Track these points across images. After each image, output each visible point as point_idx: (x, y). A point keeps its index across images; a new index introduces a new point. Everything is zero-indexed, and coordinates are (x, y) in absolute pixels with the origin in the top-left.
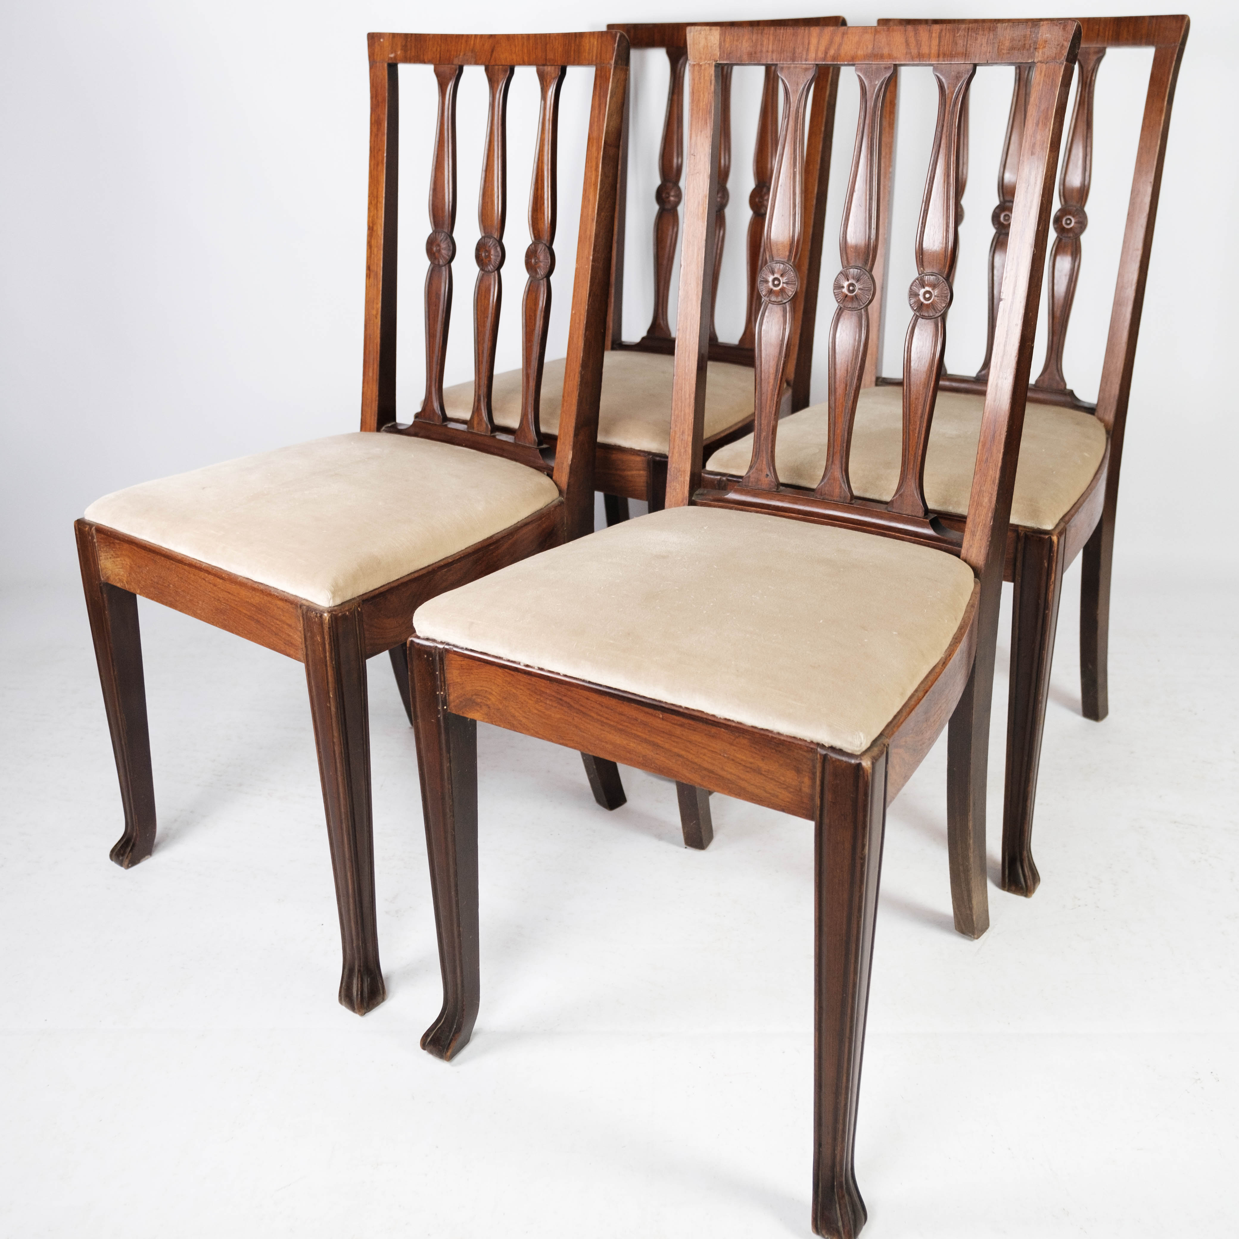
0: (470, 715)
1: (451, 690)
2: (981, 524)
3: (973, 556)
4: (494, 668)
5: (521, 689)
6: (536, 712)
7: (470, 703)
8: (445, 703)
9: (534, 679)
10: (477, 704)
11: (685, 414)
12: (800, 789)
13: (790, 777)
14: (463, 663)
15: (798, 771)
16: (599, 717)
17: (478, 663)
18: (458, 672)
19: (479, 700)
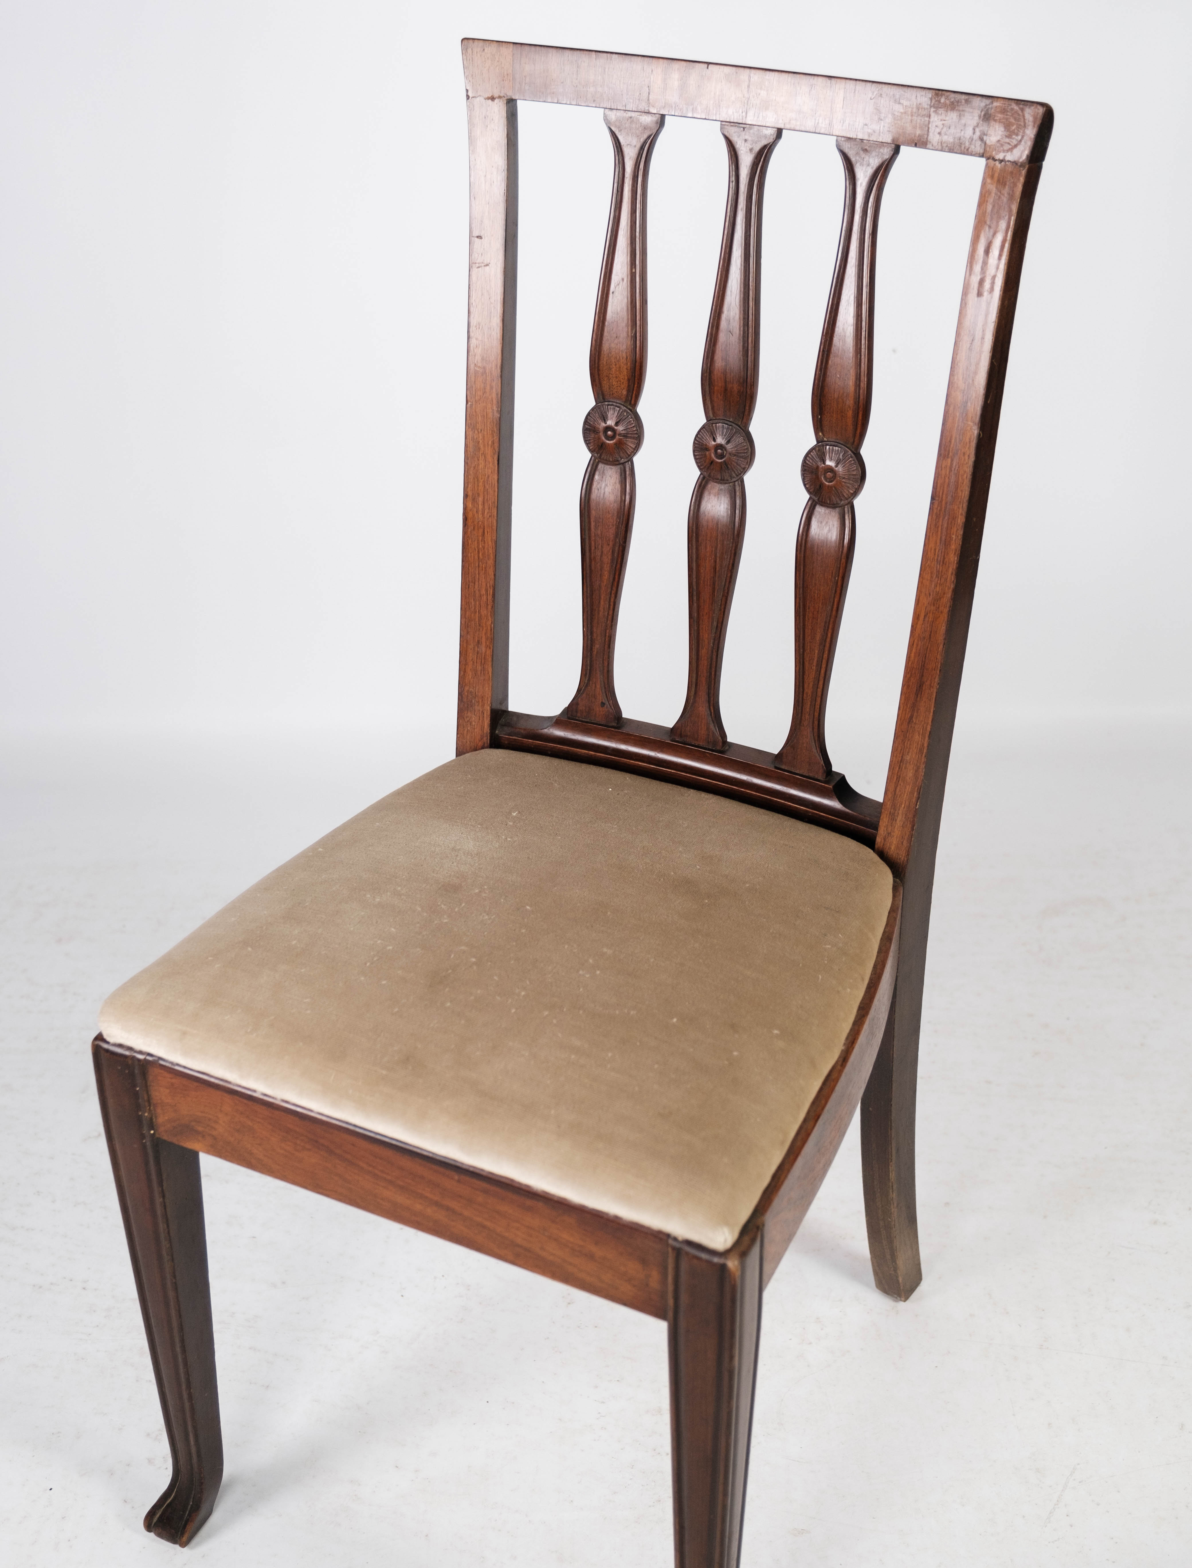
0: (190, 1145)
1: (159, 1111)
2: (903, 806)
3: (893, 848)
4: (219, 1093)
5: (259, 1122)
6: (282, 1152)
7: (187, 1129)
8: (152, 1126)
9: (277, 1113)
10: (198, 1132)
11: (480, 618)
12: (647, 1285)
13: (633, 1268)
14: (174, 1081)
15: (644, 1262)
16: (370, 1169)
17: (196, 1084)
18: (168, 1091)
19: (200, 1129)
